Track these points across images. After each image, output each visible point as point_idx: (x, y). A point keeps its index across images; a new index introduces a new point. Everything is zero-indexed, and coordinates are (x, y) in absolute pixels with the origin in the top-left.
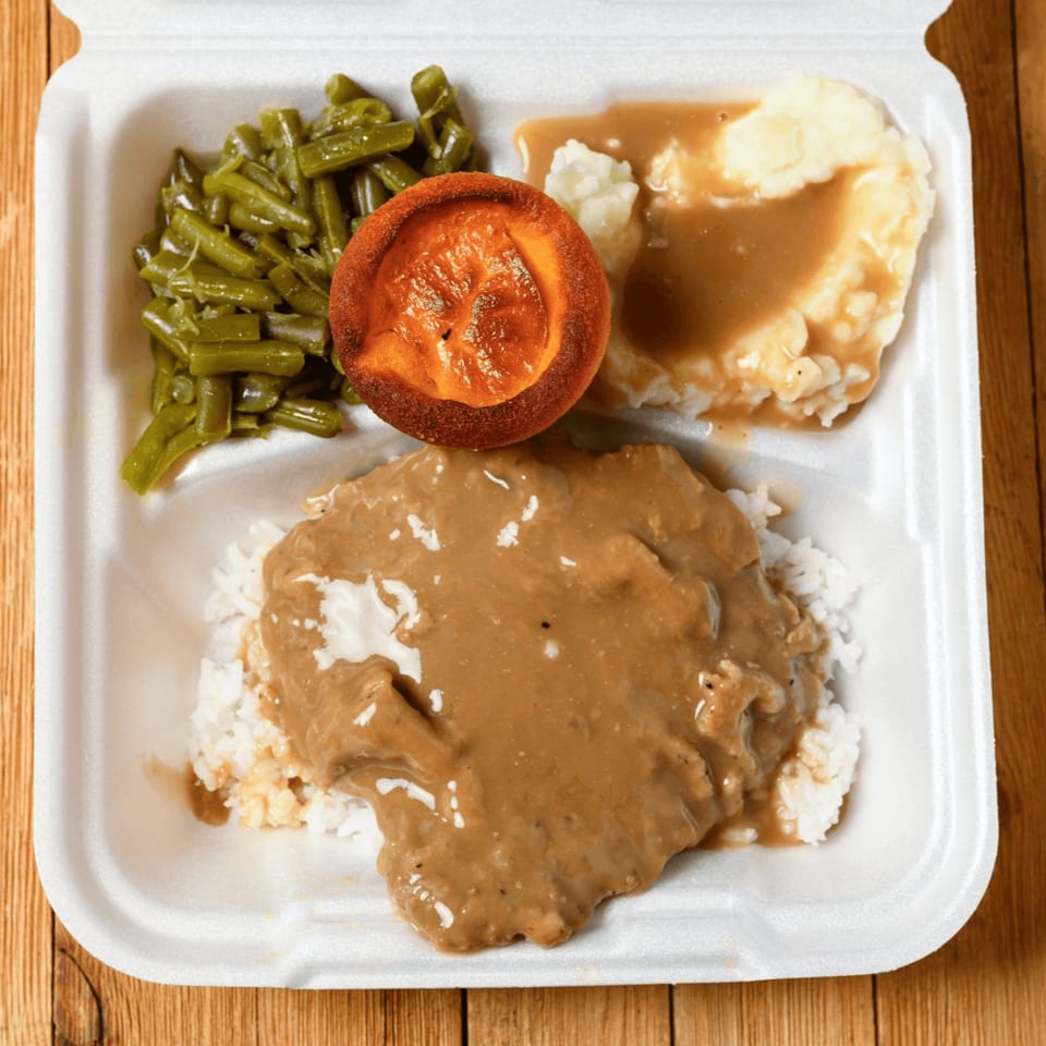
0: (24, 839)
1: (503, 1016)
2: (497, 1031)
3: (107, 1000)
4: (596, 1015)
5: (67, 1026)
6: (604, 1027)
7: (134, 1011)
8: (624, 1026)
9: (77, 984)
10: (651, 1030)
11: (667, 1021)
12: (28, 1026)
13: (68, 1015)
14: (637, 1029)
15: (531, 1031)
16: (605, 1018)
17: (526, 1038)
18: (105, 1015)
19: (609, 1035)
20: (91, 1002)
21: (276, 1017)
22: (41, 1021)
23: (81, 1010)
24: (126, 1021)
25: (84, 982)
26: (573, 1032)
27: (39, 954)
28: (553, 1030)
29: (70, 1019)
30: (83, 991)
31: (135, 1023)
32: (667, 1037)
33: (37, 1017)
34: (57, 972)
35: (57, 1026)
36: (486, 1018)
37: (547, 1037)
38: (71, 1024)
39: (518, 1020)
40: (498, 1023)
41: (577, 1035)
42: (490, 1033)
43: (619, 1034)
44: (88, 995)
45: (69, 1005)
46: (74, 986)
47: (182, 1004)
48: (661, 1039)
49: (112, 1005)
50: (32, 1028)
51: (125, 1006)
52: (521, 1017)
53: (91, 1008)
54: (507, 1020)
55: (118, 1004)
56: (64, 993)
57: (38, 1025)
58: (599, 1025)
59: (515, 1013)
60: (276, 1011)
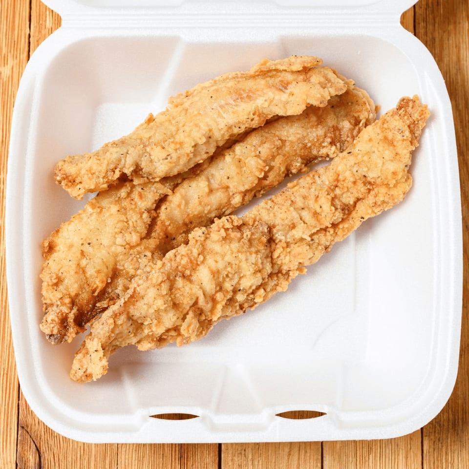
0: (5, 372)
1: (239, 452)
2: (236, 459)
3: (44, 453)
4: (285, 453)
5: (23, 464)
6: (288, 459)
7: (56, 459)
8: (299, 458)
9: (29, 444)
10: (312, 461)
11: (320, 457)
12: (4, 464)
13: (24, 459)
14: (305, 461)
15: (253, 460)
16: (289, 454)
17: (250, 463)
18: (42, 460)
19: (291, 463)
20: (35, 454)
21: (127, 464)
22: (11, 462)
23: (31, 457)
24: (53, 463)
25: (32, 443)
26: (273, 461)
27: (11, 429)
28: (264, 460)
29: (25, 461)
30: (32, 447)
31: (57, 465)
32: (320, 465)
33: (9, 460)
34: (19, 438)
35: (18, 465)
36: (230, 452)
37: (260, 463)
38: (25, 464)
39: (246, 454)
40: (236, 455)
41: (275, 462)
42: (232, 460)
43: (296, 463)
44: (34, 450)
45: (25, 454)
46: (28, 445)
47: (80, 456)
48: (317, 466)
49: (46, 455)
50: (6, 465)
51: (52, 456)
52: (248, 453)
53: (35, 457)
54: (241, 453)
55: (49, 455)
56: (22, 448)
57: (9, 463)
58: (286, 458)
59: (245, 450)
60: (127, 461)
